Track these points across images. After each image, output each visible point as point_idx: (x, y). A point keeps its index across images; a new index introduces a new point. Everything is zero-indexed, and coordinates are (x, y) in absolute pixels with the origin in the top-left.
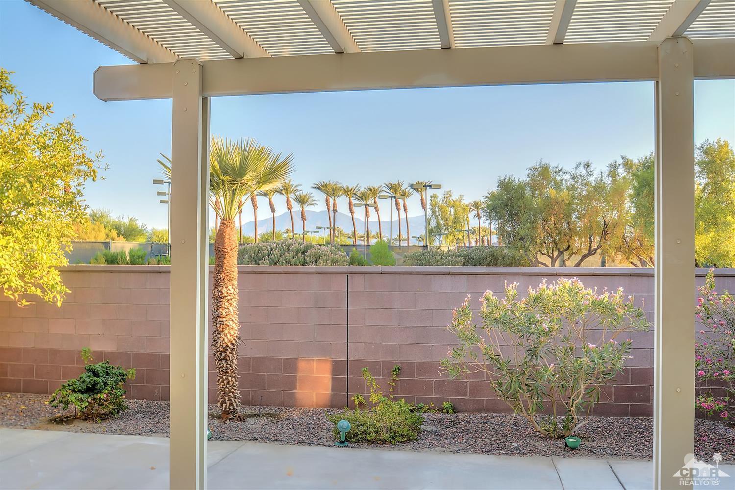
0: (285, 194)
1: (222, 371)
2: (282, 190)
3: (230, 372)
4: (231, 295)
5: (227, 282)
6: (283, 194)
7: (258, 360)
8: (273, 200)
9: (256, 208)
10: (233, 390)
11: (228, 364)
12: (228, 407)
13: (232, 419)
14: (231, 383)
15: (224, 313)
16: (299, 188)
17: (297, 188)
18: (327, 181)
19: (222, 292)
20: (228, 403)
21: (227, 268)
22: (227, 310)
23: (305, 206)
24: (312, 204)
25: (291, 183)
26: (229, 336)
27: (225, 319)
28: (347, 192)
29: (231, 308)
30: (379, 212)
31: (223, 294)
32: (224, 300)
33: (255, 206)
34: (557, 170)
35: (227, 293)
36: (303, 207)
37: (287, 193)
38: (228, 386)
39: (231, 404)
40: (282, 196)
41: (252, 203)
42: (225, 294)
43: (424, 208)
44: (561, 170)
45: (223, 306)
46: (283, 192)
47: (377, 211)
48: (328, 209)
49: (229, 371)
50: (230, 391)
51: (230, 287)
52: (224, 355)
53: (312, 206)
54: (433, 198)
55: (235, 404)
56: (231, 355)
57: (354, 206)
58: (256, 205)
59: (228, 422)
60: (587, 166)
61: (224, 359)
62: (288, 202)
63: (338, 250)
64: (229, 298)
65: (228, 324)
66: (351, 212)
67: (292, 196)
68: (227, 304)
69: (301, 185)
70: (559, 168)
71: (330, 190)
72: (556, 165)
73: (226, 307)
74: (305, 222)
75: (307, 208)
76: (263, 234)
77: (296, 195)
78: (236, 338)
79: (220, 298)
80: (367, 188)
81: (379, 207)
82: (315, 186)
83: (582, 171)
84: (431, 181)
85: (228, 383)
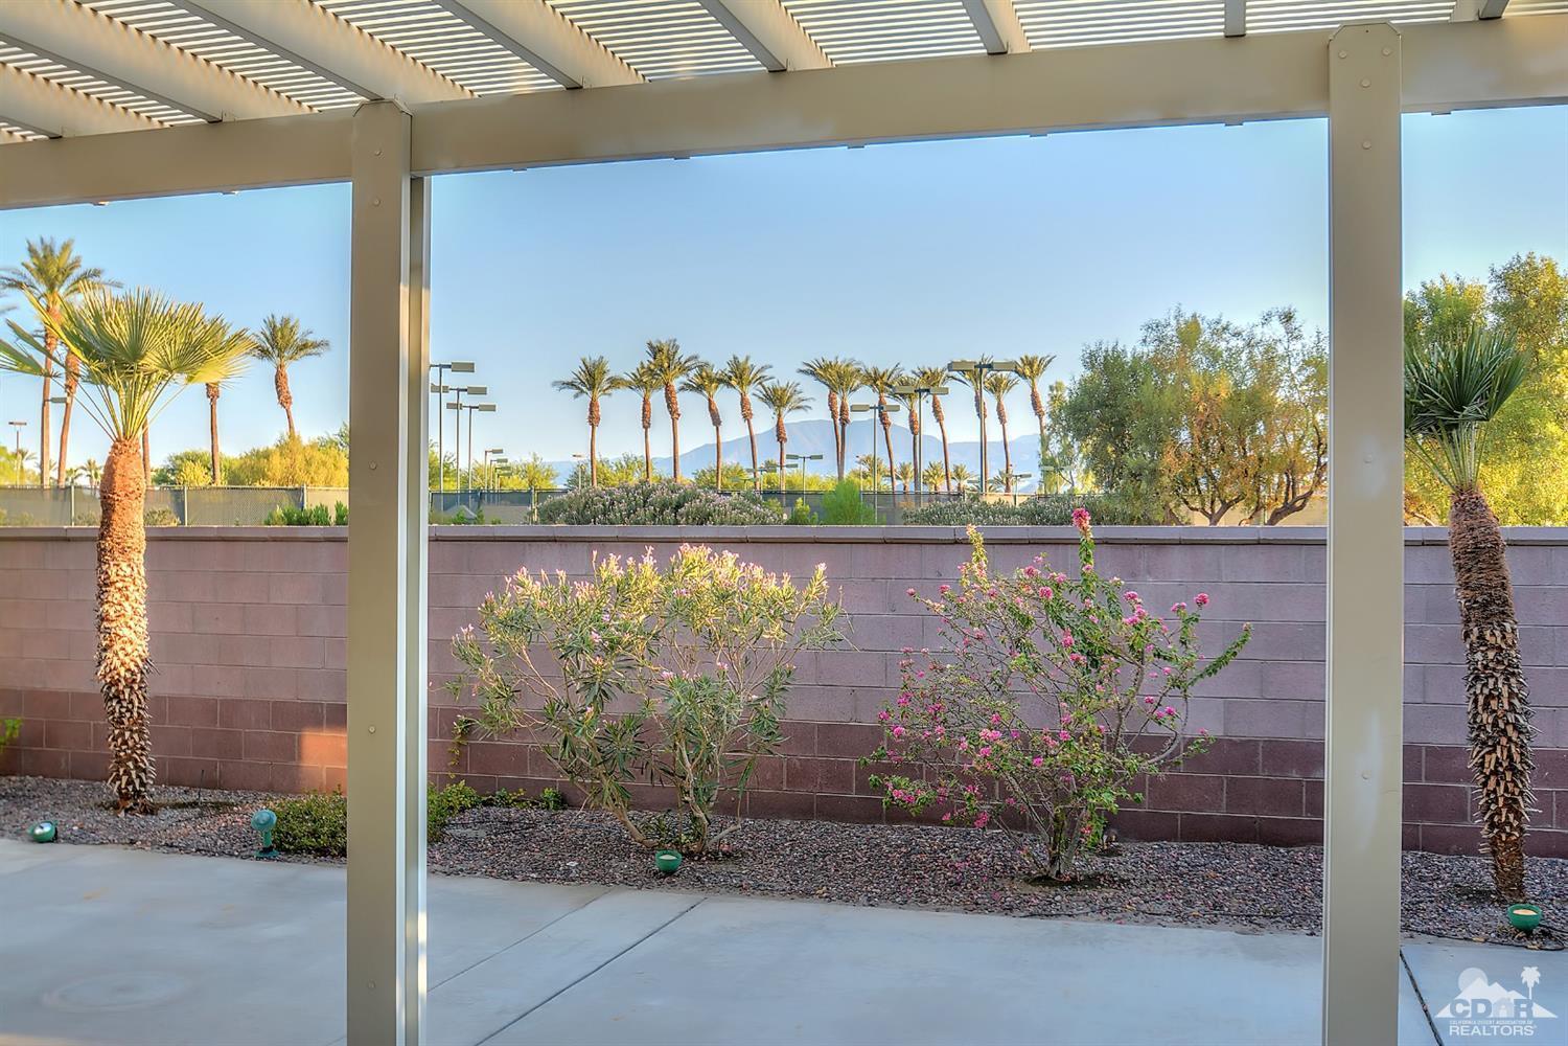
0: (737, 387)
1: (113, 719)
2: (730, 378)
3: (126, 723)
4: (126, 579)
5: (116, 554)
6: (732, 386)
7: (232, 705)
8: (714, 400)
9: (676, 416)
10: (135, 755)
11: (122, 707)
12: (123, 786)
13: (131, 809)
14: (130, 743)
15: (112, 613)
16: (767, 373)
17: (763, 374)
18: (830, 358)
19: (107, 573)
20: (125, 779)
21: (117, 529)
22: (119, 608)
23: (784, 411)
24: (798, 408)
25: (750, 363)
26: (121, 654)
27: (114, 624)
28: (874, 379)
29: (126, 604)
30: (944, 422)
31: (109, 578)
32: (112, 589)
33: (673, 412)
34: (1219, 327)
35: (118, 575)
36: (779, 415)
37: (741, 384)
38: (124, 747)
39: (130, 782)
40: (731, 389)
41: (669, 406)
42: (114, 578)
43: (1039, 414)
44: (1225, 329)
45: (110, 599)
46: (733, 382)
47: (939, 420)
48: (833, 417)
49: (125, 720)
50: (130, 758)
51: (124, 565)
52: (113, 690)
53: (801, 411)
54: (1055, 392)
55: (137, 782)
56: (127, 691)
57: (852, 411)
58: (677, 410)
59: (122, 814)
60: (1288, 318)
61: (115, 697)
62: (744, 403)
63: (755, 501)
64: (119, 585)
65: (121, 633)
66: (884, 424)
67: (752, 391)
68: (118, 595)
69: (771, 367)
70: (1224, 323)
71: (835, 378)
72: (1216, 317)
73: (116, 602)
74: (784, 444)
75: (790, 418)
76: (703, 471)
77: (763, 387)
78: (138, 660)
79: (106, 585)
80: (917, 371)
81: (945, 413)
82: (806, 368)
83: (1276, 329)
84: (1052, 355)
85: (125, 742)
